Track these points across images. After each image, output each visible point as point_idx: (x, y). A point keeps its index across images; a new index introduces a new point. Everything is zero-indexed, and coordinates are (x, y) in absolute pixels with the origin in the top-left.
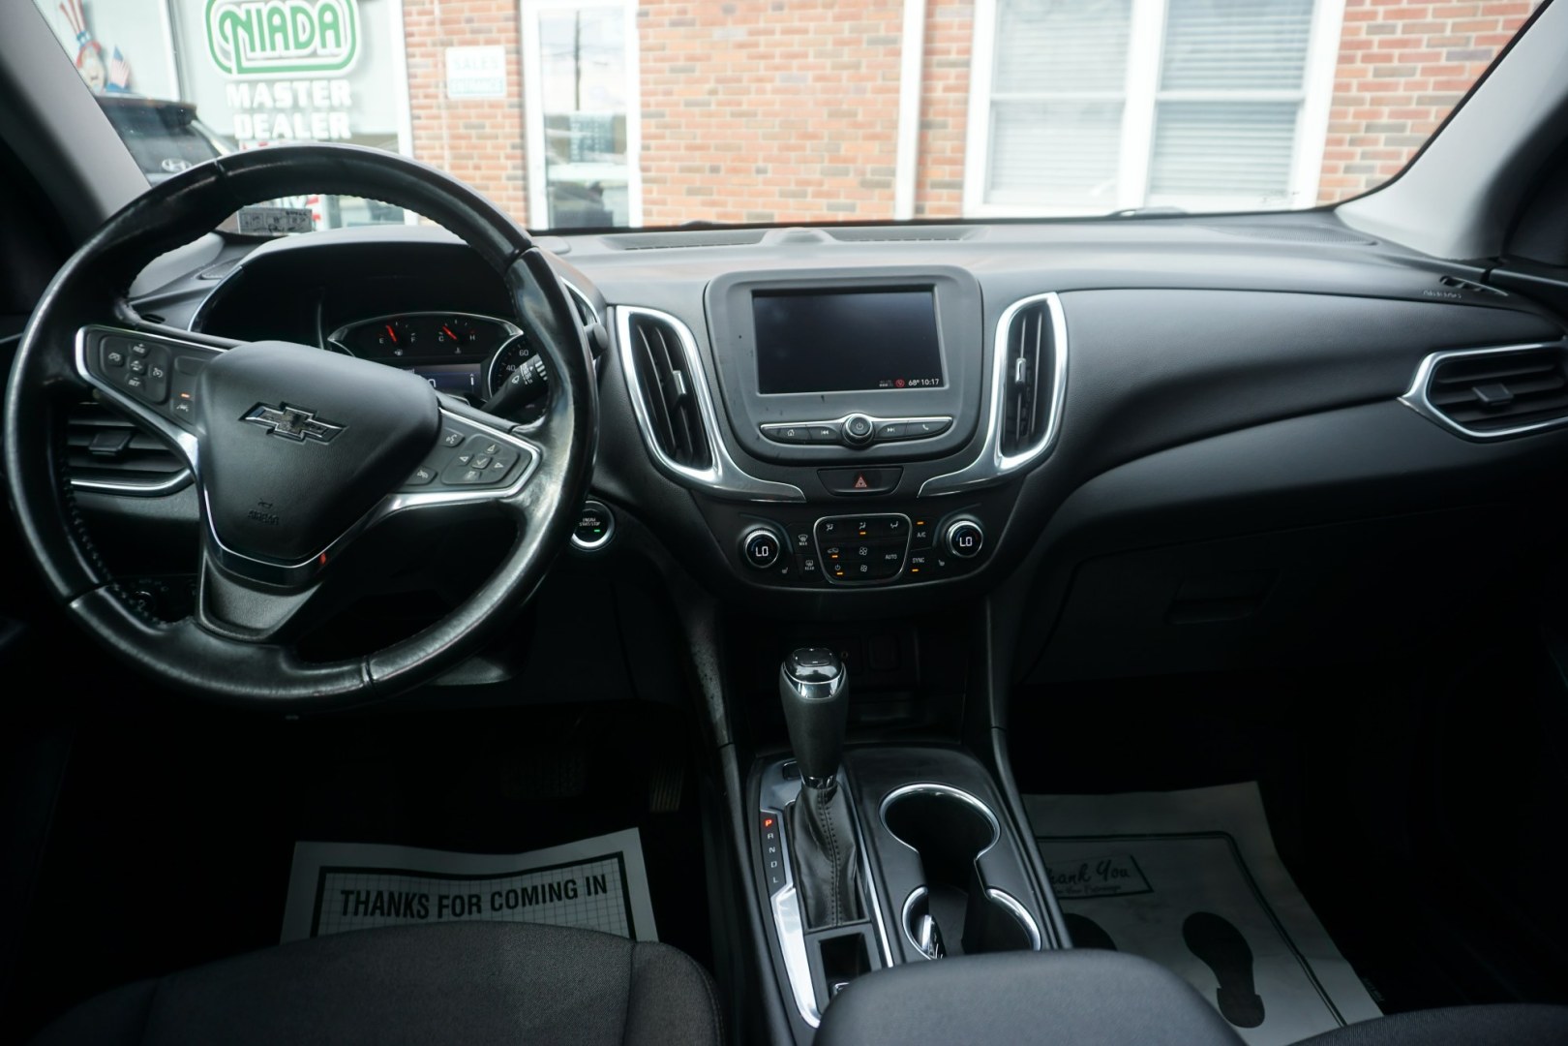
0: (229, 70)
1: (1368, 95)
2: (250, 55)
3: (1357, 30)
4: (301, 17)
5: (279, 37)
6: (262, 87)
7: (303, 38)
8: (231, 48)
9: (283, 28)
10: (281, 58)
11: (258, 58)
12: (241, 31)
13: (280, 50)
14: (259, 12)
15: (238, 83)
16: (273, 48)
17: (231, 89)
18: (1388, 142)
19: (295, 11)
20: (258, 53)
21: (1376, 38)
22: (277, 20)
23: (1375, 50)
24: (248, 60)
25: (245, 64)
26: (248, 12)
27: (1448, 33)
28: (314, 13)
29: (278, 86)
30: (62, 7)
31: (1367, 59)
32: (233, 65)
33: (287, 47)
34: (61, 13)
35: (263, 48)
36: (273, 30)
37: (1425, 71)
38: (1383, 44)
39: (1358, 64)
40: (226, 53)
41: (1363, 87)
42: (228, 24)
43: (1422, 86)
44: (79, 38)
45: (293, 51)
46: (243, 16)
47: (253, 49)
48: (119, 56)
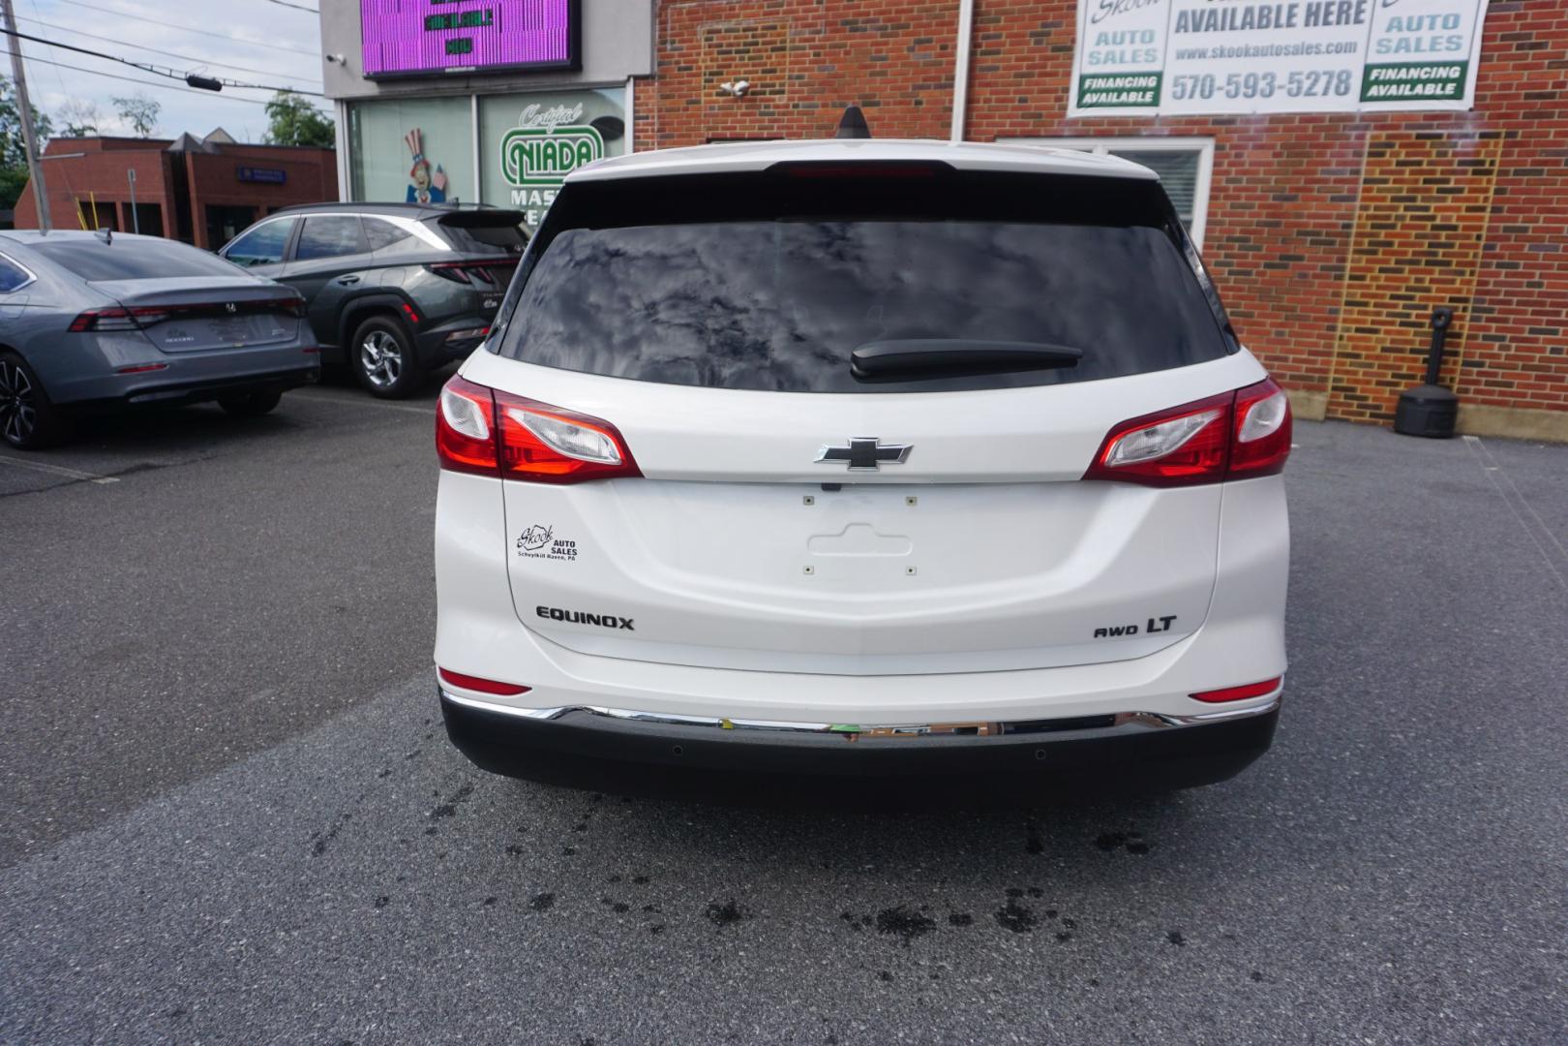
0: (514, 181)
1: (1227, 219)
2: (529, 172)
3: (1219, 181)
4: (565, 150)
5: (550, 161)
6: (535, 193)
7: (566, 163)
8: (517, 167)
9: (553, 157)
10: (550, 174)
11: (535, 174)
12: (525, 157)
13: (550, 170)
14: (538, 146)
15: (519, 190)
16: (545, 168)
17: (514, 193)
18: (1240, 248)
19: (562, 146)
20: (535, 171)
21: (1231, 186)
22: (550, 151)
23: (1231, 193)
24: (528, 175)
25: (525, 177)
26: (531, 146)
27: (1273, 184)
28: (575, 148)
29: (546, 192)
30: (407, 139)
31: (1226, 198)
32: (517, 178)
33: (555, 168)
34: (405, 142)
35: (539, 168)
36: (547, 157)
37: (1260, 207)
38: (1235, 189)
39: (1222, 201)
40: (513, 171)
41: (1224, 215)
42: (517, 152)
43: (1258, 215)
44: (414, 158)
45: (558, 171)
46: (527, 147)
47: (532, 168)
48: (440, 170)
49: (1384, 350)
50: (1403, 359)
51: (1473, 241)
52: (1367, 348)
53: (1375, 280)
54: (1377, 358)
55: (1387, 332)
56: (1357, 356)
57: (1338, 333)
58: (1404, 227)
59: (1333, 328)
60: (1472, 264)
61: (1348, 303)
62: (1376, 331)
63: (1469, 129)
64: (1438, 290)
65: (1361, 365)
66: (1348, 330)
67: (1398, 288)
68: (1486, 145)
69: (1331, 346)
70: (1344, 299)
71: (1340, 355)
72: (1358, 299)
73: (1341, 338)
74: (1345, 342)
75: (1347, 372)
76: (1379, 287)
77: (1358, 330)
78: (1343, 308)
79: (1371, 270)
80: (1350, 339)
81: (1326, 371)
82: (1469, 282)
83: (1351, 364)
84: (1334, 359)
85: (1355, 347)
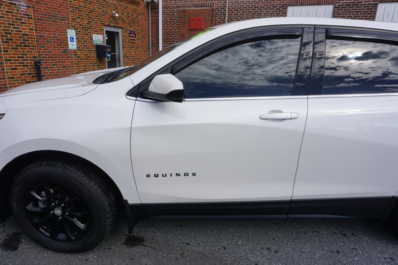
49: (20, 75)
50: (26, 77)
51: (33, 39)
52: (16, 75)
53: (11, 52)
54: (20, 77)
55: (20, 69)
56: (14, 78)
57: (6, 71)
58: (14, 34)
59: (4, 69)
60: (35, 46)
61: (6, 60)
62: (17, 69)
63: (23, 4)
64: (29, 55)
65: (16, 81)
66: (8, 69)
67: (19, 54)
68: (28, 10)
69: (5, 75)
70: (4, 59)
71: (9, 78)
72: (8, 59)
73: (7, 72)
74: (8, 74)
75: (12, 84)
76: (13, 54)
77: (11, 69)
78: (4, 62)
79: (9, 48)
80: (10, 72)
81: (6, 84)
82: (36, 52)
83: (13, 81)
84: (7, 80)
85: (12, 75)
